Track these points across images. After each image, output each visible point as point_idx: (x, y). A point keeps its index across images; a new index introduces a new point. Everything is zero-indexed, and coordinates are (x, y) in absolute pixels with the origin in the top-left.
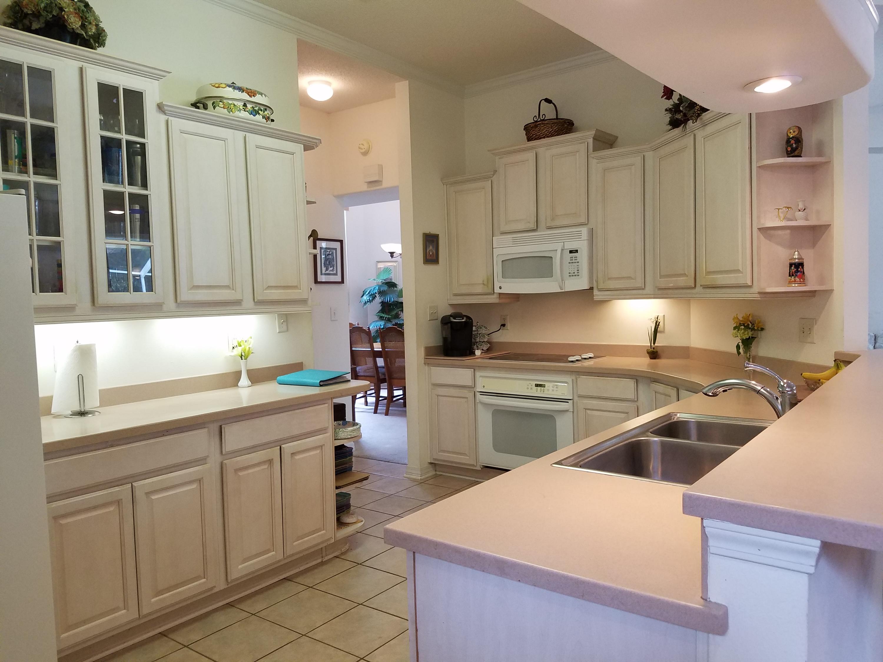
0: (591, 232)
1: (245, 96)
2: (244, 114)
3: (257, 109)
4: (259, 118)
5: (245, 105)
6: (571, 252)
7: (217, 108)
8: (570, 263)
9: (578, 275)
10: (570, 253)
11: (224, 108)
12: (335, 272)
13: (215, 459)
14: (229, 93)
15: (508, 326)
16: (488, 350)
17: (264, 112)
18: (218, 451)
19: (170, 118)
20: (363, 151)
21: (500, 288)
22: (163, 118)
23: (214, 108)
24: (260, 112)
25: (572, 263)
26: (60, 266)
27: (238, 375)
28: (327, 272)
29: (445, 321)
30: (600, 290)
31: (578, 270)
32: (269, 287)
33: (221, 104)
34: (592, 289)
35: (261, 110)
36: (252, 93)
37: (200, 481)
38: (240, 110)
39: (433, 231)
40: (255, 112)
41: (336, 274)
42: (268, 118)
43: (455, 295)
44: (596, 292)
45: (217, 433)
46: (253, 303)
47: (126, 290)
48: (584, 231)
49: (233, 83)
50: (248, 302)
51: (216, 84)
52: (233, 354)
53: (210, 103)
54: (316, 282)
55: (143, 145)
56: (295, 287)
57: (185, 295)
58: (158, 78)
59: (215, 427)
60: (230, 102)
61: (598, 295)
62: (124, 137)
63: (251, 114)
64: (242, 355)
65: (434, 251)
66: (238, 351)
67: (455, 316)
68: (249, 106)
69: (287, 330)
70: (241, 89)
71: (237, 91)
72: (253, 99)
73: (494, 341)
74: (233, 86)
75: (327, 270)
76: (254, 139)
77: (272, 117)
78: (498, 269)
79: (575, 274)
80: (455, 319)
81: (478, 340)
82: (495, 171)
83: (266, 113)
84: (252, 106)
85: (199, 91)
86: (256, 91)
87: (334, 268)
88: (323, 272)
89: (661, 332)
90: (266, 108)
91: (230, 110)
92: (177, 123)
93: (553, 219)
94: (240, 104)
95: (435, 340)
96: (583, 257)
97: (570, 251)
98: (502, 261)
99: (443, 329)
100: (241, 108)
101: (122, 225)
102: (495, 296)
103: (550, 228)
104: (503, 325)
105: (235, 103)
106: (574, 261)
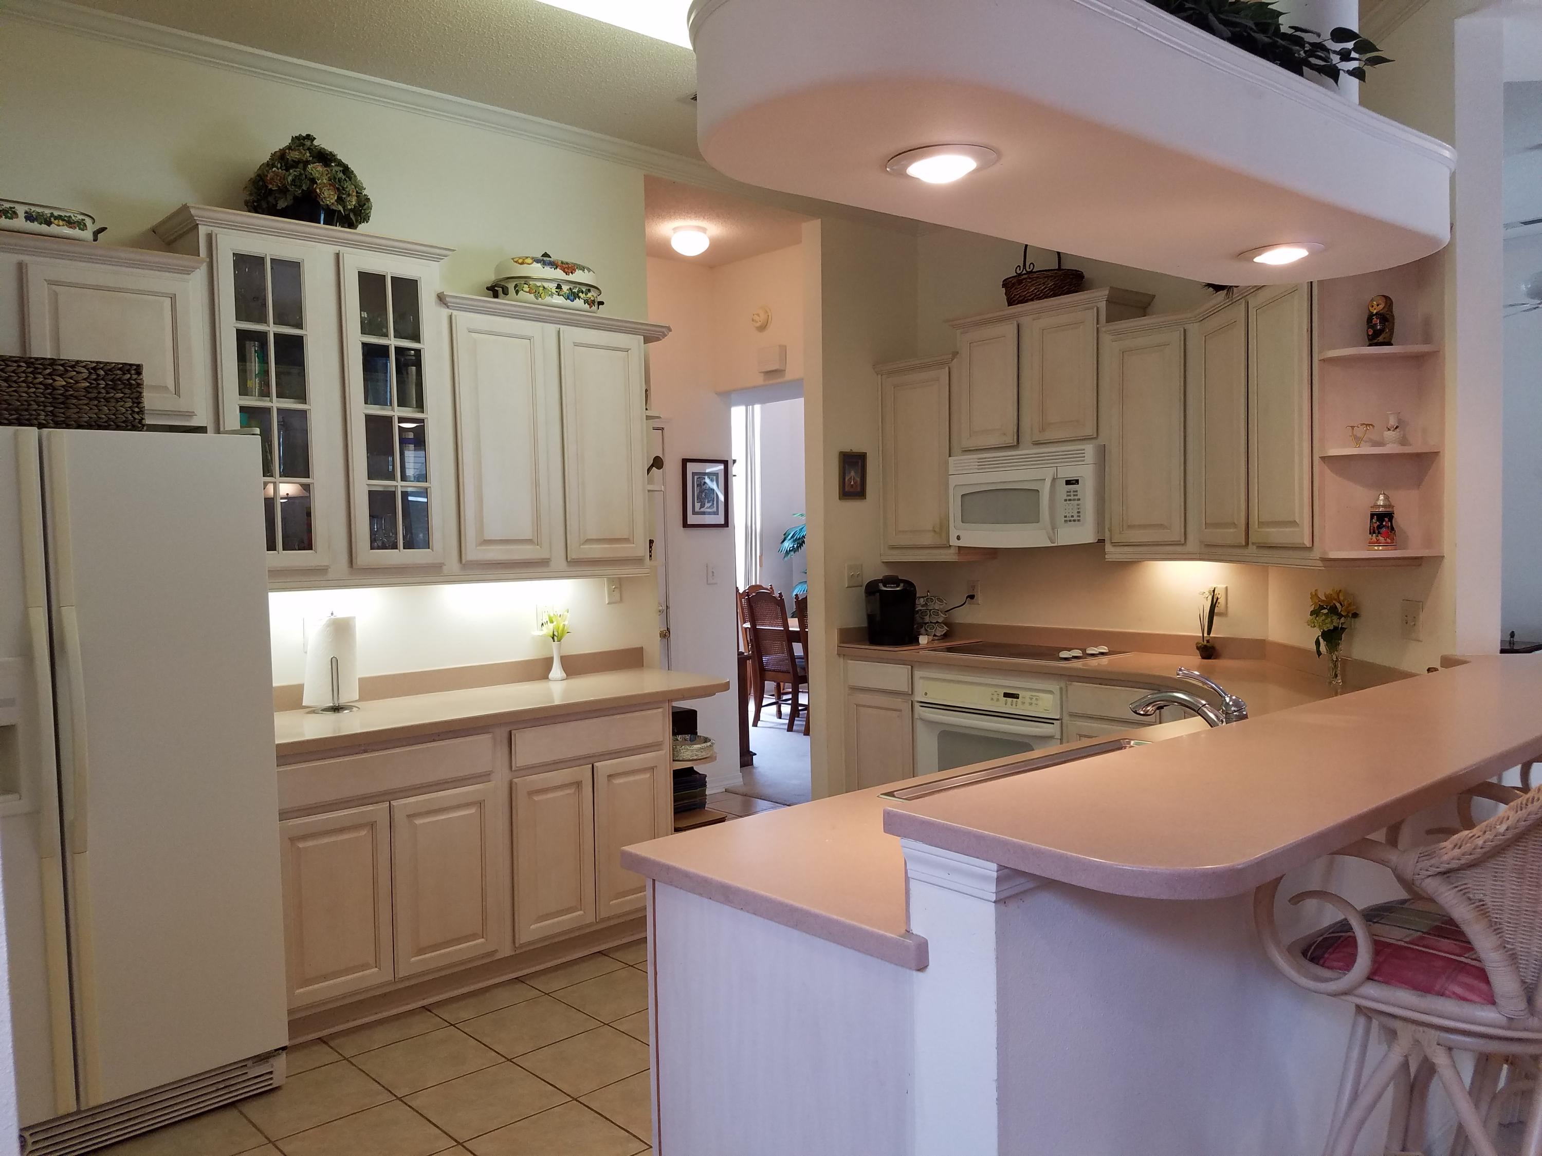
0: (1102, 454)
1: (559, 274)
2: (559, 300)
3: (576, 290)
4: (579, 303)
5: (559, 287)
6: (1068, 483)
7: (521, 293)
8: (1066, 500)
9: (1079, 520)
10: (1066, 484)
11: (529, 292)
12: (715, 509)
13: (501, 777)
14: (537, 270)
15: (979, 598)
16: (945, 636)
17: (586, 294)
18: (507, 764)
19: (455, 313)
20: (758, 324)
21: (958, 538)
22: (445, 312)
23: (517, 292)
24: (580, 294)
25: (1070, 500)
26: (309, 515)
27: (547, 663)
28: (702, 510)
29: (872, 589)
30: (1115, 544)
31: (1079, 512)
32: (588, 541)
33: (526, 288)
34: (1101, 541)
35: (583, 293)
36: (569, 268)
37: (480, 804)
38: (552, 295)
39: (857, 448)
40: (573, 296)
41: (717, 513)
42: (593, 302)
43: (893, 548)
44: (1108, 548)
45: (506, 742)
46: (564, 563)
47: (395, 547)
48: (1089, 449)
49: (546, 255)
50: (559, 561)
51: (520, 258)
52: (541, 633)
53: (511, 286)
54: (685, 525)
55: (418, 352)
56: (626, 540)
57: (473, 553)
58: (438, 258)
59: (502, 733)
60: (539, 284)
61: (1112, 553)
62: (393, 343)
63: (567, 298)
64: (554, 635)
65: (858, 480)
66: (548, 630)
67: (886, 581)
68: (565, 288)
69: (621, 600)
70: (554, 265)
71: (547, 268)
72: (571, 277)
73: (956, 621)
74: (545, 260)
75: (702, 507)
76: (572, 334)
77: (600, 299)
78: (955, 508)
79: (1075, 519)
80: (885, 586)
81: (927, 619)
82: (955, 354)
83: (589, 295)
84: (568, 287)
85: (498, 269)
86: (575, 264)
87: (713, 504)
88: (697, 509)
89: (1220, 614)
90: (590, 287)
91: (538, 295)
92: (464, 319)
93: (1042, 430)
94: (552, 286)
95: (856, 618)
96: (1087, 490)
97: (1066, 481)
98: (962, 496)
99: (868, 602)
100: (554, 290)
101: (390, 459)
102: (952, 551)
103: (1037, 444)
104: (972, 597)
105: (546, 285)
106: (1072, 498)
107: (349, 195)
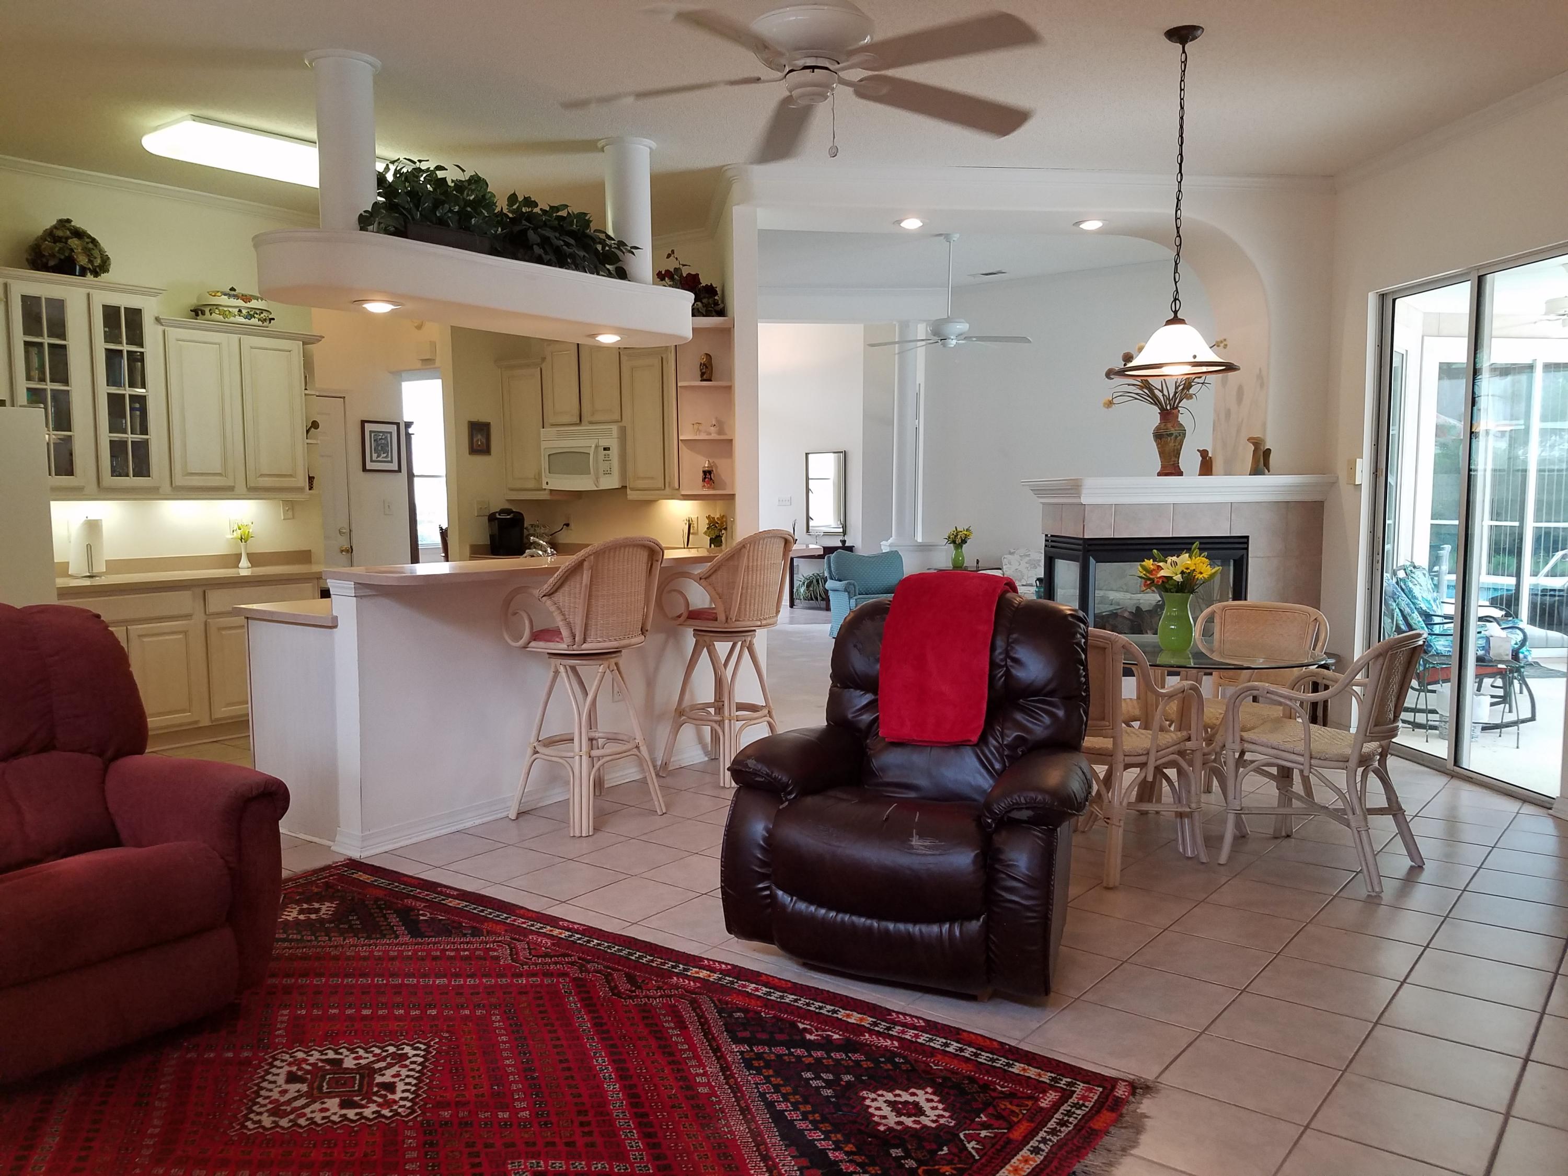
0: (623, 431)
1: (240, 303)
2: (242, 320)
3: (252, 313)
4: (254, 321)
5: (240, 311)
6: (605, 449)
7: (213, 314)
8: (603, 461)
9: (611, 473)
10: (603, 450)
11: (219, 314)
12: (389, 459)
13: (199, 618)
14: (224, 300)
15: (572, 526)
17: (260, 315)
18: (203, 611)
19: (167, 328)
20: (416, 325)
21: (547, 483)
22: (161, 328)
23: (211, 314)
24: (256, 315)
25: (605, 460)
26: (71, 454)
27: (238, 557)
28: (379, 459)
29: (492, 518)
30: (632, 489)
31: (610, 468)
32: (262, 475)
33: (217, 311)
34: (624, 487)
36: (246, 298)
37: (185, 633)
38: (235, 316)
39: (483, 418)
40: (250, 316)
42: (265, 320)
43: (512, 490)
44: (629, 491)
45: (202, 598)
46: (245, 489)
47: (127, 475)
48: (614, 428)
49: (232, 289)
50: (241, 487)
51: (213, 292)
52: (232, 537)
53: (207, 310)
54: (364, 469)
55: (142, 353)
57: (179, 481)
58: (155, 295)
59: (199, 591)
60: (226, 309)
61: (632, 495)
62: (125, 348)
63: (246, 318)
64: (242, 538)
65: (484, 441)
66: (238, 534)
67: (502, 511)
68: (244, 312)
69: (293, 518)
70: (236, 297)
71: (232, 299)
72: (249, 304)
73: (560, 542)
74: (232, 292)
75: (378, 457)
76: (250, 341)
77: (271, 317)
78: (545, 464)
79: (608, 473)
80: (502, 515)
82: (544, 359)
83: (262, 315)
84: (247, 311)
85: (199, 299)
86: (251, 296)
87: (388, 455)
88: (374, 458)
89: (695, 534)
90: (262, 311)
91: (225, 316)
92: (173, 333)
93: (593, 414)
94: (236, 311)
95: (483, 538)
96: (615, 453)
97: (603, 448)
98: (549, 455)
99: (490, 526)
100: (237, 313)
101: (124, 422)
102: (547, 492)
103: (591, 423)
104: (567, 525)
105: (230, 309)
106: (607, 459)
107: (95, 258)
